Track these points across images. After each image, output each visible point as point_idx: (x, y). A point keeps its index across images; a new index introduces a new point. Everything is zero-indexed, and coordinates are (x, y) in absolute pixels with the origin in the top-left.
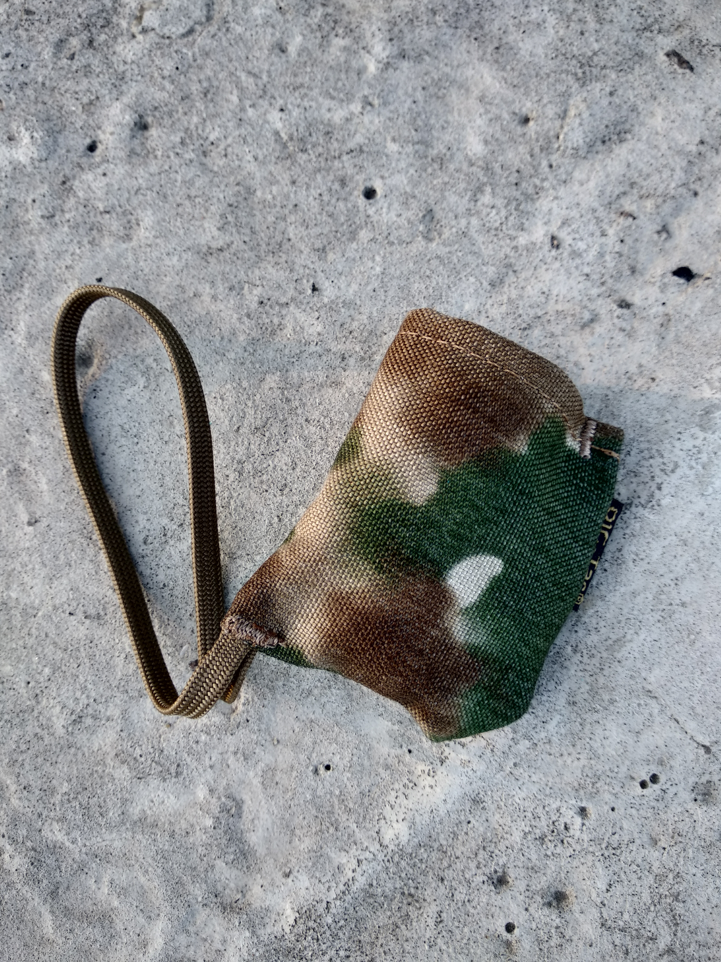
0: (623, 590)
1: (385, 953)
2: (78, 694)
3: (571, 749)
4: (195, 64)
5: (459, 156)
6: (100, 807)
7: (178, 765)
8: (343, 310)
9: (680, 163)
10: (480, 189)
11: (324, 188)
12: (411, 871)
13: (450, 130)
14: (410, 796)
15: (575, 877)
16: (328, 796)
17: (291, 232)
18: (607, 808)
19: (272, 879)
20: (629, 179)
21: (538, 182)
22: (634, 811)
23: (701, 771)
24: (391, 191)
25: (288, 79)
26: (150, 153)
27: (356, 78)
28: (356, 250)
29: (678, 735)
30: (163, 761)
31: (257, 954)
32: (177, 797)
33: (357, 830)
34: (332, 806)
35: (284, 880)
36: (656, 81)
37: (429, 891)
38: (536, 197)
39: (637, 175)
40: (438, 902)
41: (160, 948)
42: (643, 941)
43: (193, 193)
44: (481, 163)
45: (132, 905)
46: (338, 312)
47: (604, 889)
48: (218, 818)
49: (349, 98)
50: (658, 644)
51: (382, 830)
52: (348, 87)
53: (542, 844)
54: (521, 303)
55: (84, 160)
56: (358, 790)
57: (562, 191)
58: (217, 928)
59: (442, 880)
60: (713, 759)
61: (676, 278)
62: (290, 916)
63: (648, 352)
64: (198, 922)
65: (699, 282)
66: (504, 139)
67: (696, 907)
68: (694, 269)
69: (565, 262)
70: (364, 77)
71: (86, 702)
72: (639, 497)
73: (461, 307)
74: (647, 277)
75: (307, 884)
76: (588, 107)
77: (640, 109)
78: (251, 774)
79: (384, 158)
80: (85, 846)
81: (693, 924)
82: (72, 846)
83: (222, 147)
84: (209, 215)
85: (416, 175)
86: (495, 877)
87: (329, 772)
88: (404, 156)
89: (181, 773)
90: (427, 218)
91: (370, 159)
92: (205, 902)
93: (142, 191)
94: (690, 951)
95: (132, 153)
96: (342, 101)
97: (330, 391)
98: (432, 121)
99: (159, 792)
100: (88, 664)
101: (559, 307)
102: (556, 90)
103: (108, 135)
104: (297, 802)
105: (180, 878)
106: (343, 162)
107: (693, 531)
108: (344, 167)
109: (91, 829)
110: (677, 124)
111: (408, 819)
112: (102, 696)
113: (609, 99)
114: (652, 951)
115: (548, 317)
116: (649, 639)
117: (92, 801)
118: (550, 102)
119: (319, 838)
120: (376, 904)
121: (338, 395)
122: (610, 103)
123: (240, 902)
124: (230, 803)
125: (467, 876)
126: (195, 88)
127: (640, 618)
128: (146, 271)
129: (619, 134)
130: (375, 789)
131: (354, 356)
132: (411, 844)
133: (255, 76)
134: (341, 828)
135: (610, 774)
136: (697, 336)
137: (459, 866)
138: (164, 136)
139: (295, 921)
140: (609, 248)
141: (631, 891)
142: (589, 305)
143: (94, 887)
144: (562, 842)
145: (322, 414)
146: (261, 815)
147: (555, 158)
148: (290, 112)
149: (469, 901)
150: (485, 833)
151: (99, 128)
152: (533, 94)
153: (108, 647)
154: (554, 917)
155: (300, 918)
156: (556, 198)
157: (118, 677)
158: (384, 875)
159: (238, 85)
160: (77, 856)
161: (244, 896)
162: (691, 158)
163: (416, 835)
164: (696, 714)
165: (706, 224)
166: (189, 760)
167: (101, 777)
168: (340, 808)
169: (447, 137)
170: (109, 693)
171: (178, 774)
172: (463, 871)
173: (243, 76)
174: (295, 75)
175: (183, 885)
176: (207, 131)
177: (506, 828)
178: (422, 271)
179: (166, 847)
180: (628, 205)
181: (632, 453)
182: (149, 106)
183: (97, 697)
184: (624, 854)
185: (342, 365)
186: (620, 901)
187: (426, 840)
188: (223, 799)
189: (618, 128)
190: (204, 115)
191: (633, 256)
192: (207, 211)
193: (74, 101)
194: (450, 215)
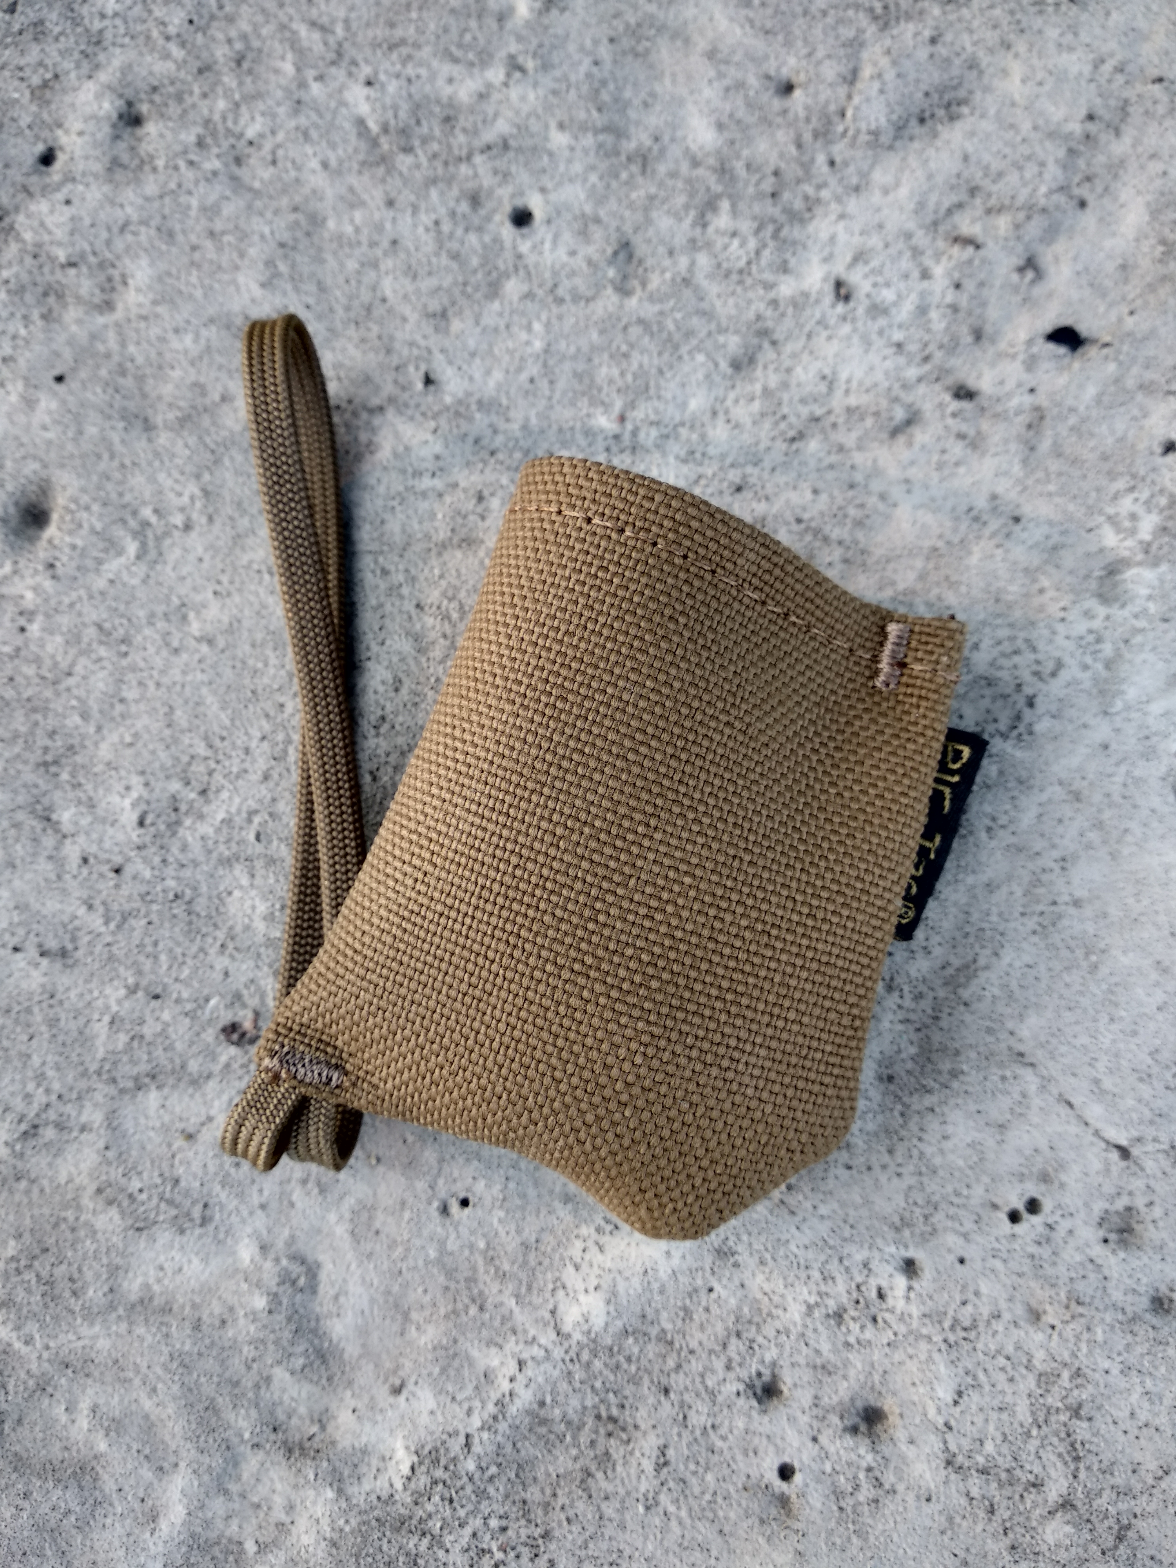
0: (970, 880)
1: (569, 1520)
2: (31, 1087)
3: (886, 1158)
4: (220, 14)
5: (675, 151)
6: (71, 1279)
7: (206, 1206)
8: (478, 416)
9: (1054, 152)
10: (711, 205)
11: (443, 211)
12: (612, 1377)
13: (658, 108)
14: (607, 1248)
15: (898, 1380)
16: (467, 1252)
17: (388, 286)
18: (951, 1258)
19: (372, 1398)
20: (967, 181)
21: (809, 189)
22: (998, 1264)
23: (1113, 1191)
24: (559, 213)
25: (380, 32)
26: (145, 163)
27: (494, 26)
28: (501, 314)
29: (1074, 1129)
30: (178, 1198)
31: (347, 1529)
32: (206, 1260)
33: (516, 1310)
34: (474, 1269)
35: (391, 1400)
36: (1009, 18)
37: (642, 1413)
38: (807, 215)
39: (980, 174)
40: (659, 1430)
41: (178, 1522)
42: (1019, 1489)
43: (218, 226)
44: (712, 161)
45: (129, 1448)
46: (470, 419)
47: (950, 1400)
48: (276, 1295)
49: (484, 59)
50: (1033, 972)
51: (561, 1308)
52: (482, 41)
53: (839, 1324)
54: (786, 397)
55: (34, 179)
56: (518, 1240)
57: (853, 205)
58: (279, 1486)
59: (666, 1391)
60: (1134, 1168)
61: (1052, 347)
62: (403, 1461)
63: (1006, 474)
64: (245, 1476)
65: (1092, 352)
66: (751, 119)
67: (1112, 1427)
68: (1083, 329)
69: (860, 324)
70: (509, 25)
71: (44, 1100)
72: (995, 721)
73: (684, 405)
74: (1002, 346)
75: (431, 1404)
76: (894, 63)
77: (984, 65)
78: (332, 1217)
79: (546, 159)
80: (47, 1348)
81: (1107, 1457)
82: (24, 1350)
83: (268, 146)
84: (246, 262)
85: (600, 185)
86: (758, 1384)
87: (467, 1211)
88: (579, 153)
89: (211, 1219)
90: (622, 256)
91: (521, 158)
92: (256, 1440)
93: (132, 228)
94: (1101, 1503)
95: (115, 164)
96: (472, 64)
97: (459, 554)
98: (628, 94)
99: (173, 1253)
100: (46, 1036)
101: (853, 401)
102: (837, 37)
103: (74, 137)
104: (411, 1262)
105: (213, 1400)
106: (474, 166)
107: (1091, 776)
108: (476, 175)
109: (56, 1318)
110: (1047, 87)
111: (605, 1286)
112: (71, 1089)
113: (928, 49)
114: (1035, 1505)
115: (832, 418)
116: (1017, 964)
117: (61, 1271)
118: (829, 57)
119: (451, 1324)
120: (552, 1437)
121: (472, 561)
122: (932, 56)
123: (317, 1439)
124: (296, 1269)
125: (710, 1383)
126: (221, 53)
127: (1001, 928)
128: (140, 360)
129: (948, 106)
130: (547, 1238)
131: (500, 493)
132: (611, 1330)
133: (323, 29)
134: (489, 1305)
135: (956, 1200)
136: (1091, 444)
137: (695, 1366)
138: (169, 135)
139: (413, 1469)
140: (936, 299)
141: (996, 1403)
142: (903, 395)
143: (64, 1418)
144: (874, 1320)
145: (444, 594)
146: (351, 1288)
147: (839, 150)
148: (383, 86)
149: (713, 1427)
150: (740, 1308)
151: (60, 125)
152: (799, 43)
153: (81, 1005)
154: (862, 1451)
155: (421, 1463)
156: (842, 216)
157: (100, 1054)
158: (565, 1385)
159: (294, 43)
160: (34, 1367)
161: (323, 1428)
162: (1073, 144)
163: (619, 1315)
164: (1103, 1092)
165: (1102, 255)
166: (223, 1196)
167: (73, 1230)
168: (487, 1272)
169: (654, 120)
170: (83, 1084)
171: (205, 1221)
172: (702, 1376)
173: (303, 31)
174: (392, 25)
175: (216, 1412)
176: (242, 122)
177: (776, 1299)
178: (614, 345)
179: (187, 1348)
180: (967, 225)
181: (983, 646)
182: (143, 86)
183: (64, 1091)
184: (982, 1337)
185: (479, 510)
186: (979, 1420)
187: (636, 1323)
188: (284, 1262)
189: (946, 97)
190: (237, 97)
191: (978, 311)
192: (242, 255)
193: (16, 83)
194: (662, 250)
